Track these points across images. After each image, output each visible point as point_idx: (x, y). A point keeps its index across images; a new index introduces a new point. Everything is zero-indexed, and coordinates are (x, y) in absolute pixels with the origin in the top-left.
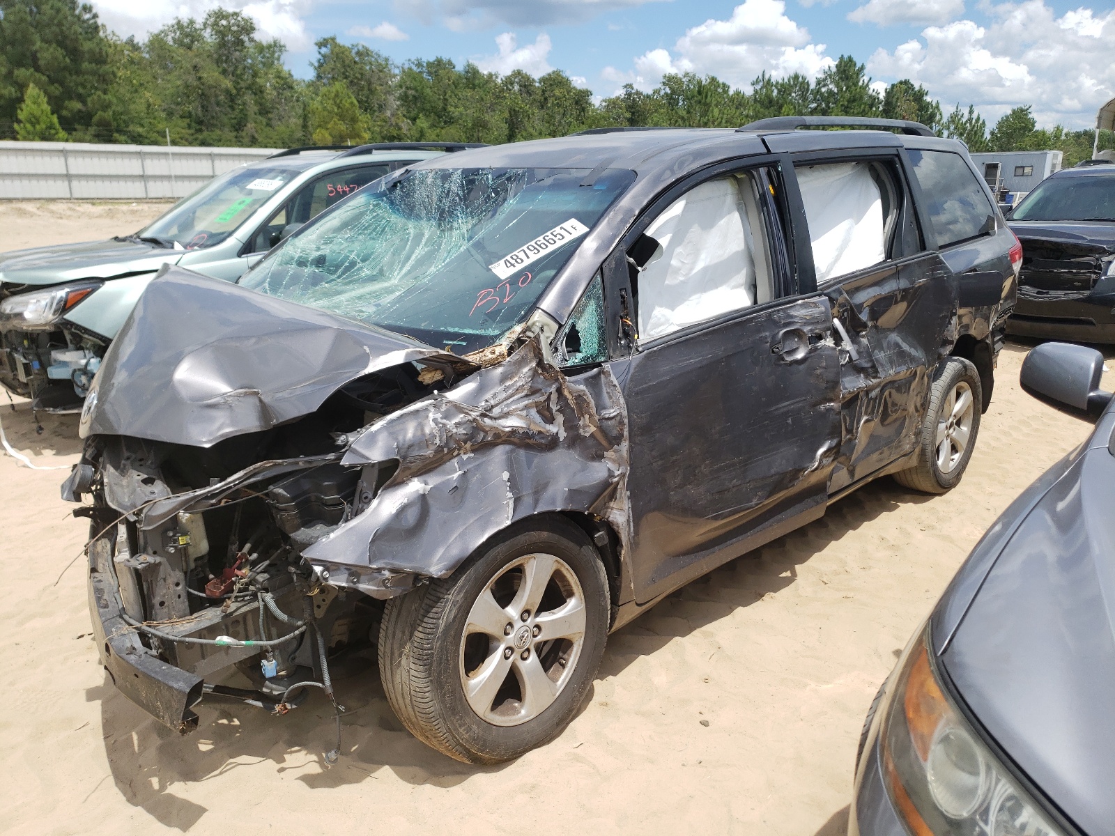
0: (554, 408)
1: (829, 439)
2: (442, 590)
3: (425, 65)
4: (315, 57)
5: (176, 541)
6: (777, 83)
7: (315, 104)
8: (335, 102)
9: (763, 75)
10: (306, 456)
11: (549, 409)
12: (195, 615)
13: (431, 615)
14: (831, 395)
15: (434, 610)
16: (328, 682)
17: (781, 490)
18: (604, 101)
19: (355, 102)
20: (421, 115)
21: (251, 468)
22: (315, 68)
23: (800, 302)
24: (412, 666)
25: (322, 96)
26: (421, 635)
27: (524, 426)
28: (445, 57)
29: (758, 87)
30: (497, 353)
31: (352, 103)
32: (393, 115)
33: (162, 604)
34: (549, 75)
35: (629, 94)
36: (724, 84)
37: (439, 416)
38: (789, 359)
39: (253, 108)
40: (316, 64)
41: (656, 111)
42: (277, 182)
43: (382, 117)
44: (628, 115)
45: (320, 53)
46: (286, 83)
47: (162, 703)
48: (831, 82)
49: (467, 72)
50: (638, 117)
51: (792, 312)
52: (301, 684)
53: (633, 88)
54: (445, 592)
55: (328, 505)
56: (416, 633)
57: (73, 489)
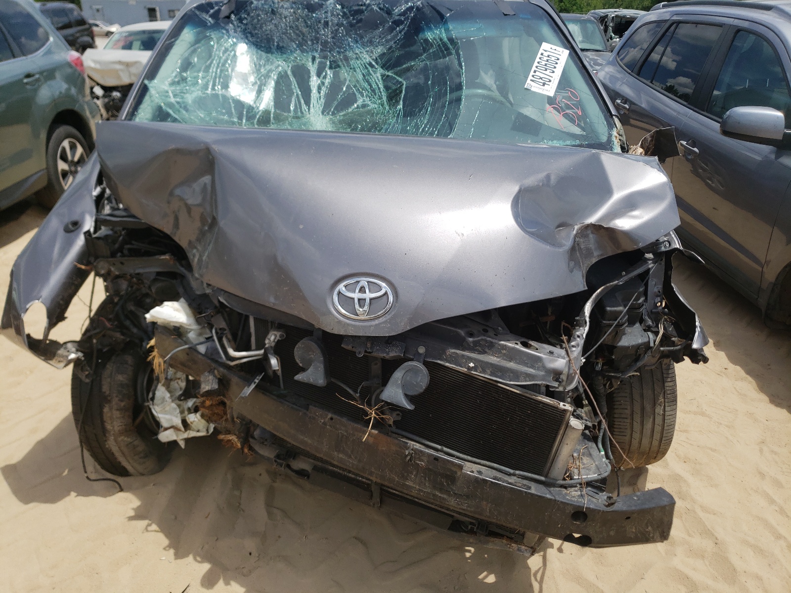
55: (637, 309)
56: (666, 384)
57: (409, 393)
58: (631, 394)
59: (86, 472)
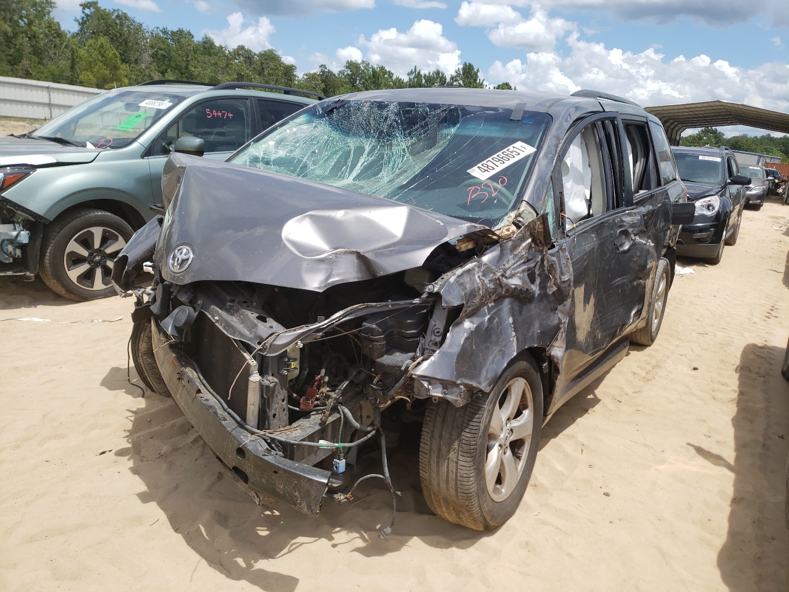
0: (537, 272)
1: (638, 304)
2: (481, 402)
3: (170, 33)
4: (79, 15)
5: (289, 365)
6: (425, 75)
7: (82, 52)
8: (100, 52)
9: (415, 69)
10: (392, 301)
11: (534, 273)
12: (294, 425)
13: (475, 420)
14: (641, 275)
15: (477, 416)
16: (387, 474)
17: (615, 338)
18: (306, 75)
19: (117, 53)
20: (169, 70)
21: (349, 308)
22: (79, 24)
23: (627, 212)
24: (460, 458)
25: (88, 47)
26: (468, 435)
27: (521, 284)
28: (186, 28)
29: (412, 77)
30: (511, 231)
31: (115, 54)
32: (147, 68)
33: (274, 416)
34: (265, 52)
35: (323, 72)
36: (389, 72)
37: (480, 274)
38: (621, 249)
39: (28, 49)
40: (81, 21)
41: (342, 86)
42: (166, 104)
43: (138, 68)
44: (323, 85)
45: (84, 13)
46: (55, 32)
47: (300, 493)
48: (460, 79)
49: (205, 43)
50: (329, 89)
51: (624, 219)
52: (368, 476)
53: (326, 68)
54: (483, 402)
55: (408, 338)
56: (464, 433)
57: (176, 325)
58: (433, 431)
59: (129, 376)
